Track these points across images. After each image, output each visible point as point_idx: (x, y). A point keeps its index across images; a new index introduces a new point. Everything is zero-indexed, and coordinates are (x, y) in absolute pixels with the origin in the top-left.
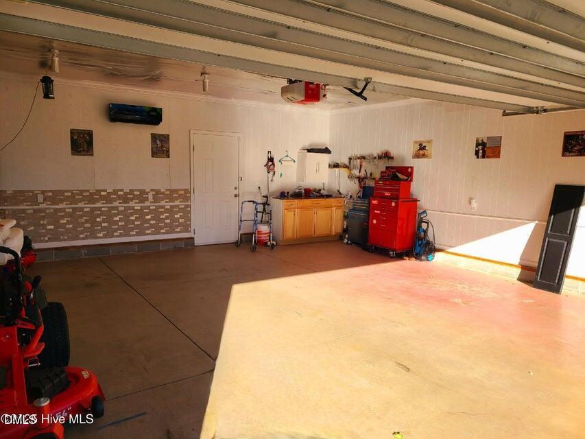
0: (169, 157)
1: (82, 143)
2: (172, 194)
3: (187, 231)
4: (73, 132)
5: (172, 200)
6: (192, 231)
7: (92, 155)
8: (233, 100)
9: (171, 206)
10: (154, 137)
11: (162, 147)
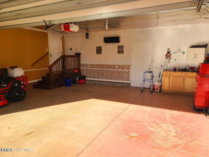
0: (123, 53)
1: (99, 50)
2: (123, 67)
3: (128, 80)
4: (97, 47)
5: (124, 69)
6: (130, 81)
7: (101, 54)
8: (150, 28)
9: (123, 71)
10: (119, 47)
11: (121, 50)
